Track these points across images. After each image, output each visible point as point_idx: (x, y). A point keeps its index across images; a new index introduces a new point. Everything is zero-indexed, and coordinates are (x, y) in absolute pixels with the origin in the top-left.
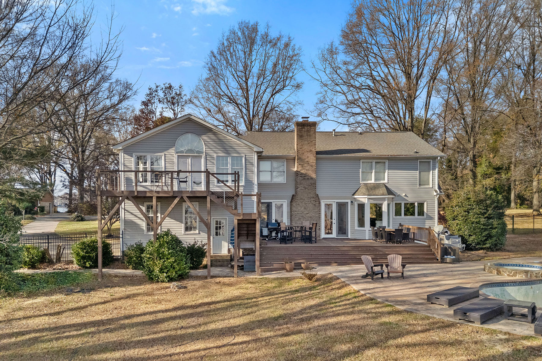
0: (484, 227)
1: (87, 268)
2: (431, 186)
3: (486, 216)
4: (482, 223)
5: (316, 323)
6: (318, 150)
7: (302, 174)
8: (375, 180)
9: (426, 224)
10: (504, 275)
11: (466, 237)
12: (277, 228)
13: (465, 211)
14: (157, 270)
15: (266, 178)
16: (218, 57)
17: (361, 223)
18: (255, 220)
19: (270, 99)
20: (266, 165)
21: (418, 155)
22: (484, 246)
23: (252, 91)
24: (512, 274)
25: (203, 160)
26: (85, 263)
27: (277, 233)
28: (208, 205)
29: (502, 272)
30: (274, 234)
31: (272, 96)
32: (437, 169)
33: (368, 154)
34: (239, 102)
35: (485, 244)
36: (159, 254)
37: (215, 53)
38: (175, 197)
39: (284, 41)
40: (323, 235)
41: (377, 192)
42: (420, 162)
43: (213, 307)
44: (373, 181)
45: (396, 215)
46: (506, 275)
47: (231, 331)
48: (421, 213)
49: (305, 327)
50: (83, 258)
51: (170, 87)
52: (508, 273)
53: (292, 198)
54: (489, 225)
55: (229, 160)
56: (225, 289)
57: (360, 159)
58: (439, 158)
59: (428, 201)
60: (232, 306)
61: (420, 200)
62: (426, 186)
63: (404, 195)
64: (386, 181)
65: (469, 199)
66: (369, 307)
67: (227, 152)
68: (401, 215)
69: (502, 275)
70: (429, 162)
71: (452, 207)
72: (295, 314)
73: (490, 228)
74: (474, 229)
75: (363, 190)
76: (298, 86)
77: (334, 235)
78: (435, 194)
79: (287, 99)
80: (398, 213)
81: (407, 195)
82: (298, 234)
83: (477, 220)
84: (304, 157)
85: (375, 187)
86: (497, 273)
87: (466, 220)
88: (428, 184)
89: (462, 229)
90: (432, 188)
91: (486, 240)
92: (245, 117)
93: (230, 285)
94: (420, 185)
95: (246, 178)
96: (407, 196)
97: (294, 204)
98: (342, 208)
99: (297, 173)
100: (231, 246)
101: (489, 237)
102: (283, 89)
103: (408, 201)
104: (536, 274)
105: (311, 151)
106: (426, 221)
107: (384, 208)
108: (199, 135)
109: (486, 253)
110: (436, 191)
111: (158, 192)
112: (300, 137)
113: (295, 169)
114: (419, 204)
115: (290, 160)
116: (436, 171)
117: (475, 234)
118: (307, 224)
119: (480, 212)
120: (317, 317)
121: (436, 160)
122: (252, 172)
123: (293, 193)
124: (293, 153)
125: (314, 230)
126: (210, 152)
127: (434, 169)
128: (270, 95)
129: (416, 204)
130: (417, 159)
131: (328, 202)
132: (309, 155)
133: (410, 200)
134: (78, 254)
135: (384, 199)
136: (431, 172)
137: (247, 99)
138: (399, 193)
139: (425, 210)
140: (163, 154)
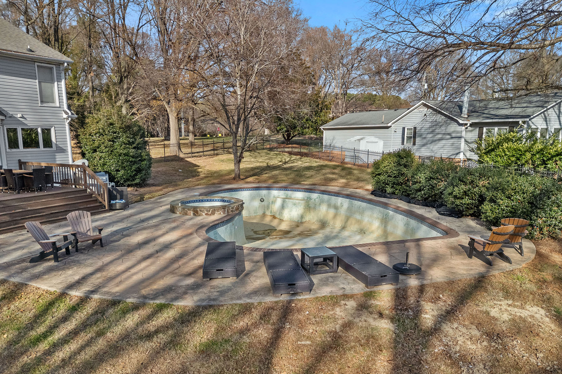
0: (133, 160)
2: (58, 105)
3: (134, 145)
4: (131, 154)
9: (57, 159)
10: (202, 215)
11: (113, 173)
13: (110, 141)
21: (30, 55)
22: (134, 183)
24: (210, 213)
29: (199, 212)
32: (63, 81)
35: (134, 180)
42: (38, 66)
45: (10, 147)
46: (204, 214)
48: (48, 143)
52: (206, 212)
54: (137, 157)
58: (66, 64)
59: (56, 126)
61: (46, 124)
62: (51, 105)
63: (19, 115)
65: (111, 124)
68: (18, 147)
69: (200, 215)
70: (51, 69)
71: (90, 135)
73: (139, 160)
74: (122, 163)
78: (65, 116)
80: (13, 144)
81: (25, 116)
83: (125, 151)
86: (194, 214)
87: (112, 151)
88: (53, 102)
89: (108, 164)
90: (60, 107)
91: (136, 175)
94: (42, 102)
96: (25, 118)
101: (139, 171)
103: (26, 125)
104: (232, 208)
106: (56, 154)
109: (136, 190)
114: (43, 130)
116: (63, 83)
117: (124, 168)
119: (129, 141)
121: (61, 67)
127: (59, 80)
129: (39, 130)
133: (30, 123)
136: (56, 83)
138: (11, 113)
139: (53, 139)
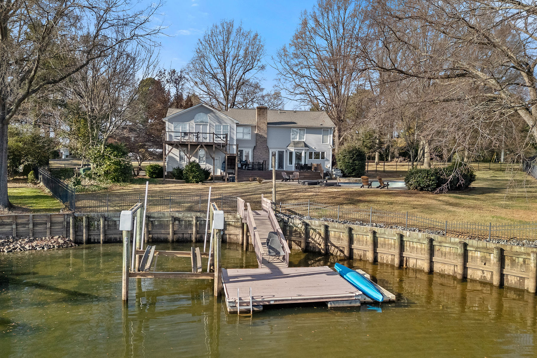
0: (352, 165)
1: (153, 178)
2: (328, 143)
4: (351, 162)
6: (269, 122)
7: (259, 135)
8: (299, 139)
12: (246, 164)
14: (191, 178)
15: (240, 136)
16: (204, 43)
17: (291, 162)
18: (235, 157)
19: (242, 76)
20: (241, 129)
21: (322, 126)
23: (228, 69)
25: (208, 127)
26: (153, 175)
27: (245, 167)
28: (214, 149)
30: (244, 167)
31: (243, 74)
32: (332, 134)
33: (295, 125)
34: (218, 77)
35: (352, 174)
36: (191, 170)
37: (201, 40)
38: (198, 145)
39: (252, 35)
41: (299, 145)
42: (323, 130)
44: (298, 140)
48: (323, 158)
50: (152, 173)
51: (174, 72)
53: (254, 148)
55: (222, 127)
57: (291, 127)
59: (327, 151)
61: (323, 151)
62: (326, 143)
63: (314, 148)
64: (305, 140)
67: (220, 123)
68: (312, 158)
70: (328, 130)
74: (347, 166)
75: (292, 144)
76: (263, 68)
77: (276, 168)
79: (255, 76)
80: (310, 157)
81: (316, 148)
82: (257, 167)
83: (349, 161)
84: (260, 126)
85: (298, 143)
87: (344, 161)
89: (342, 166)
91: (353, 172)
92: (224, 90)
94: (323, 142)
95: (230, 136)
97: (255, 151)
98: (281, 154)
99: (257, 134)
100: (222, 171)
101: (354, 170)
102: (252, 69)
105: (264, 123)
106: (325, 162)
107: (303, 155)
108: (206, 113)
110: (331, 146)
111: (191, 142)
112: (259, 115)
113: (256, 132)
114: (322, 153)
115: (253, 127)
117: (347, 168)
118: (261, 161)
119: (350, 157)
121: (332, 129)
122: (234, 133)
123: (255, 145)
124: (255, 123)
125: (264, 164)
126: (212, 122)
127: (330, 134)
128: (242, 74)
129: (320, 153)
130: (321, 128)
131: (274, 150)
132: (263, 125)
133: (317, 150)
134: (150, 171)
135: (303, 150)
137: (225, 76)
138: (311, 147)
139: (325, 156)
140: (188, 123)
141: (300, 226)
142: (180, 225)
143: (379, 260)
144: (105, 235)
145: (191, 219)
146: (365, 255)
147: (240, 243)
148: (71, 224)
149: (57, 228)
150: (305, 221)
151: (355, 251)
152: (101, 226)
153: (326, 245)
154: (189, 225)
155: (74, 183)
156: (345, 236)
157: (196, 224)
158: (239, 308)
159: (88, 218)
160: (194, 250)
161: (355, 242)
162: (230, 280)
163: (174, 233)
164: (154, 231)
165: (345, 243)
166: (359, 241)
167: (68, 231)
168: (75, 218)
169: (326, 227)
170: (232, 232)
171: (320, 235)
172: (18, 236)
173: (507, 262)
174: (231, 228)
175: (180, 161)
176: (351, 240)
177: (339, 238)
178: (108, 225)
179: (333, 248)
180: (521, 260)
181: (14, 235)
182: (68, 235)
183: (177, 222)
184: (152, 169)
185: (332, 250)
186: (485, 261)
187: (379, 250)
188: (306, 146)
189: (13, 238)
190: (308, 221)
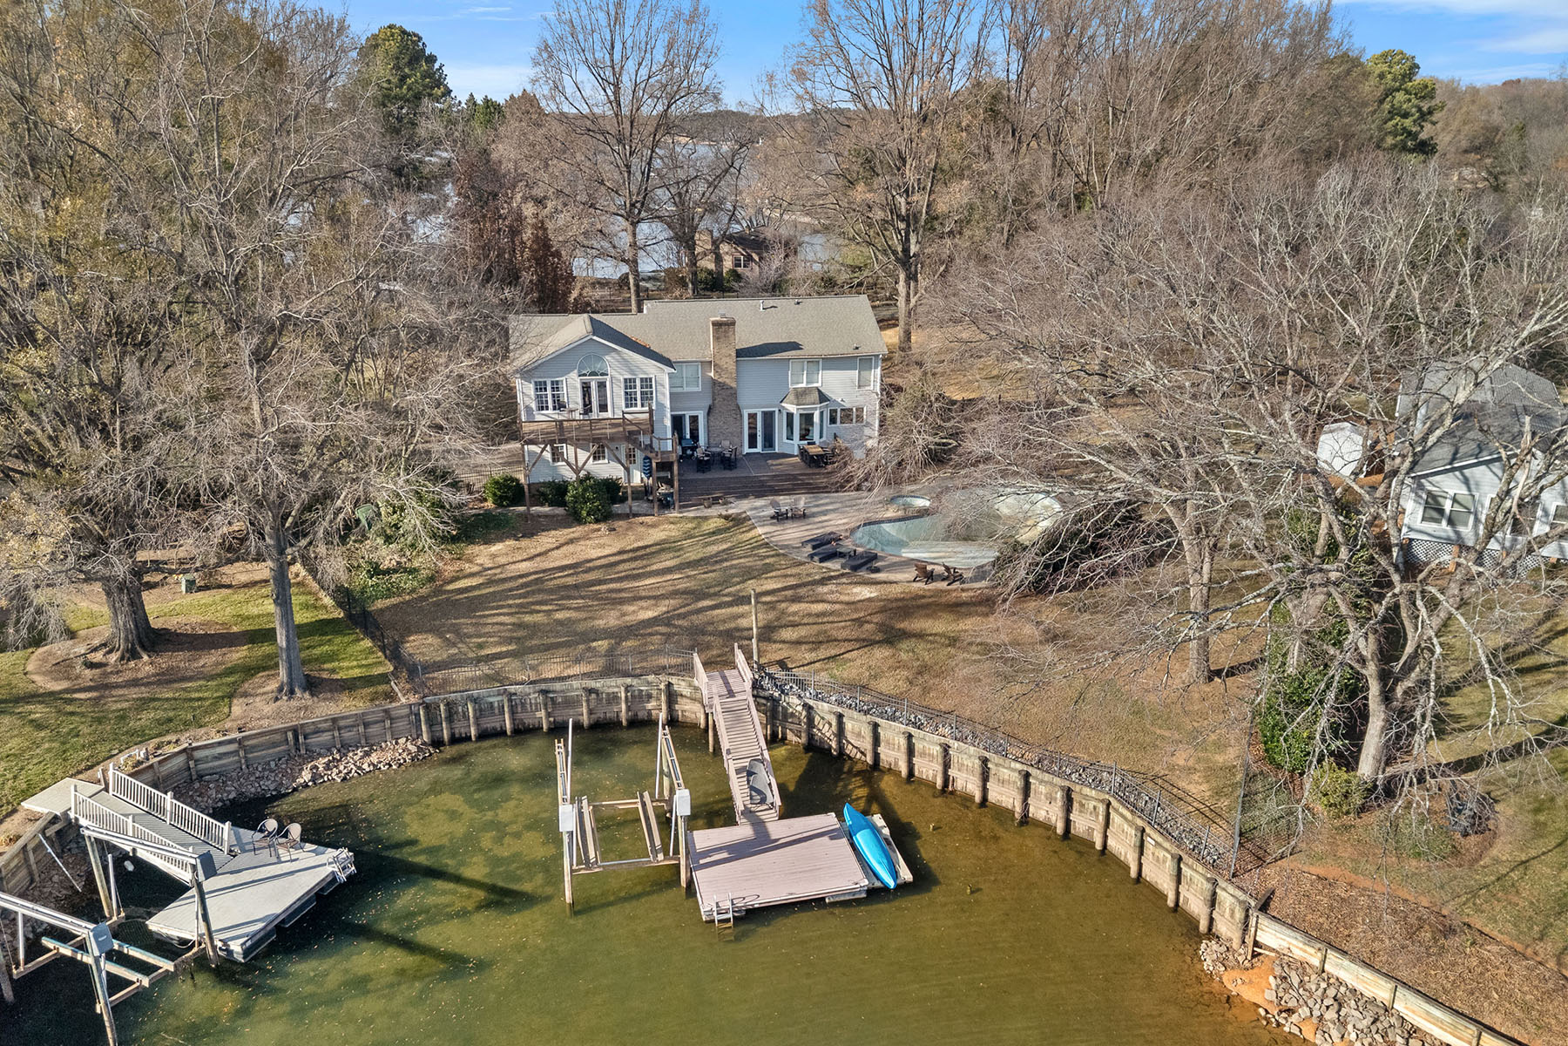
1: (503, 506)
2: (872, 388)
5: (725, 564)
6: (738, 348)
7: (720, 382)
8: (807, 383)
9: (865, 432)
14: (584, 513)
17: (790, 437)
21: (857, 352)
25: (609, 383)
26: (502, 503)
32: (879, 368)
33: (798, 352)
36: (584, 498)
40: (746, 450)
41: (808, 399)
42: (859, 360)
43: (648, 550)
44: (804, 385)
45: (831, 423)
47: (669, 570)
48: (859, 419)
49: (718, 567)
50: (501, 497)
53: (710, 409)
55: (638, 382)
56: (651, 531)
57: (788, 358)
59: (868, 405)
60: (663, 550)
61: (859, 405)
62: (866, 389)
63: (840, 399)
64: (819, 384)
66: (762, 551)
67: (634, 373)
70: (871, 361)
72: (712, 557)
75: (791, 397)
77: (759, 449)
78: (876, 397)
80: (833, 420)
81: (844, 399)
84: (721, 360)
85: (805, 392)
88: (869, 386)
90: (873, 390)
93: (653, 526)
94: (859, 387)
95: (657, 401)
96: (844, 401)
97: (713, 414)
98: (769, 417)
99: (714, 382)
100: (644, 475)
103: (844, 406)
105: (730, 351)
106: (865, 429)
107: (816, 419)
110: (877, 393)
112: (717, 338)
113: (712, 377)
114: (857, 409)
115: (705, 365)
120: (726, 560)
121: (879, 357)
122: (664, 394)
123: (710, 402)
124: (708, 357)
126: (615, 374)
127: (876, 368)
129: (854, 410)
130: (856, 357)
131: (752, 411)
132: (728, 360)
133: (847, 406)
134: (495, 494)
135: (815, 408)
136: (873, 371)
138: (833, 398)
139: (865, 417)
140: (564, 378)
141: (799, 708)
142: (599, 699)
143: (916, 773)
144: (478, 725)
145: (616, 690)
146: (896, 764)
147: (703, 726)
148: (422, 718)
149: (401, 724)
150: (807, 701)
151: (882, 756)
152: (471, 715)
153: (839, 742)
154: (614, 698)
155: (369, 571)
156: (867, 732)
157: (626, 697)
158: (717, 917)
159: (448, 704)
160: (642, 797)
161: (882, 744)
162: (702, 862)
163: (591, 712)
164: (557, 713)
165: (867, 745)
166: (888, 743)
167: (419, 727)
168: (427, 707)
169: (840, 717)
170: (686, 707)
171: (830, 725)
172: (345, 748)
173: (1076, 805)
174: (685, 700)
175: (554, 460)
176: (876, 741)
177: (859, 735)
178: (481, 710)
179: (850, 747)
180: (1091, 807)
181: (339, 746)
182: (419, 735)
183: (593, 696)
184: (499, 489)
185: (849, 750)
186: (1051, 800)
187: (915, 760)
188: (823, 398)
189: (339, 751)
190: (811, 703)
